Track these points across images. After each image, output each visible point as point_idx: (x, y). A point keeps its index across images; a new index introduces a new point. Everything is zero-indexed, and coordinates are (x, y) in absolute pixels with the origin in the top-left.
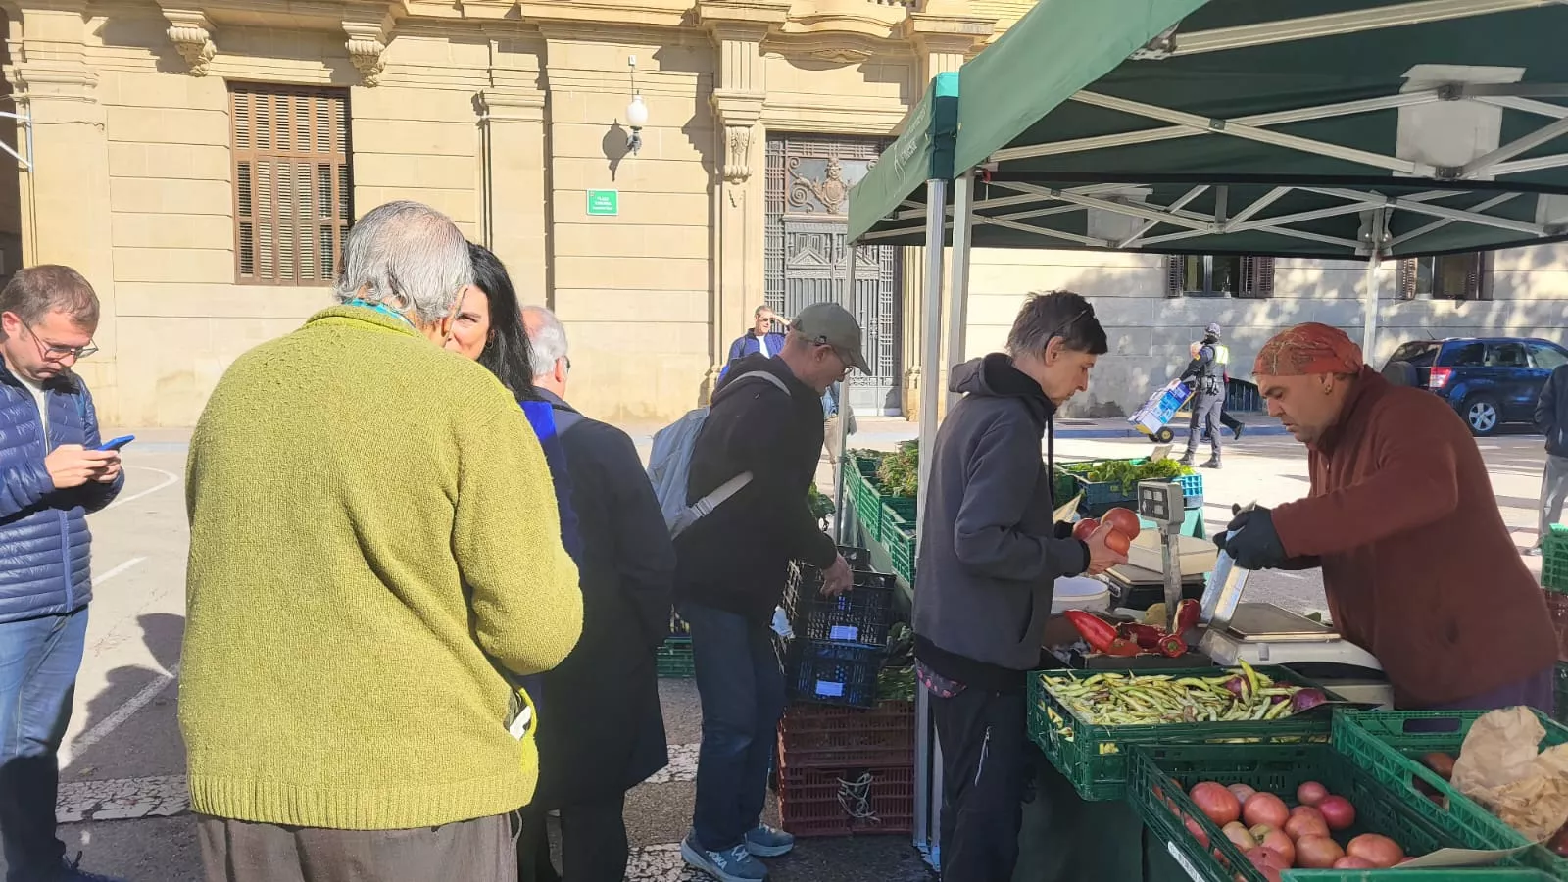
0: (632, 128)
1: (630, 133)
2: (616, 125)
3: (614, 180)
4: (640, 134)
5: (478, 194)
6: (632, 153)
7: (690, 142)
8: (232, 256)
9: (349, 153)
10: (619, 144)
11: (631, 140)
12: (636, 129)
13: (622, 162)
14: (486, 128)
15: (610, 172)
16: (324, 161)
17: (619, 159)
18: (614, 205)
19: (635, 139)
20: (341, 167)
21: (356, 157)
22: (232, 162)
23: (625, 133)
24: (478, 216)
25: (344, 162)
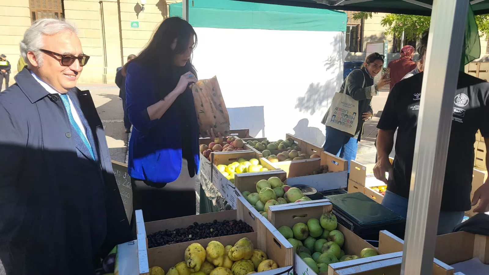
0: (142, 5)
1: (141, 6)
2: (138, 4)
3: (138, 18)
4: (144, 6)
5: (100, 22)
6: (142, 11)
7: (158, 9)
9: (63, 10)
10: (139, 9)
11: (142, 8)
12: (143, 5)
13: (140, 14)
14: (101, 4)
15: (137, 16)
16: (57, 12)
17: (139, 13)
18: (138, 25)
19: (143, 8)
20: (61, 13)
21: (65, 11)
22: (30, 11)
23: (140, 6)
24: (100, 28)
25: (62, 12)
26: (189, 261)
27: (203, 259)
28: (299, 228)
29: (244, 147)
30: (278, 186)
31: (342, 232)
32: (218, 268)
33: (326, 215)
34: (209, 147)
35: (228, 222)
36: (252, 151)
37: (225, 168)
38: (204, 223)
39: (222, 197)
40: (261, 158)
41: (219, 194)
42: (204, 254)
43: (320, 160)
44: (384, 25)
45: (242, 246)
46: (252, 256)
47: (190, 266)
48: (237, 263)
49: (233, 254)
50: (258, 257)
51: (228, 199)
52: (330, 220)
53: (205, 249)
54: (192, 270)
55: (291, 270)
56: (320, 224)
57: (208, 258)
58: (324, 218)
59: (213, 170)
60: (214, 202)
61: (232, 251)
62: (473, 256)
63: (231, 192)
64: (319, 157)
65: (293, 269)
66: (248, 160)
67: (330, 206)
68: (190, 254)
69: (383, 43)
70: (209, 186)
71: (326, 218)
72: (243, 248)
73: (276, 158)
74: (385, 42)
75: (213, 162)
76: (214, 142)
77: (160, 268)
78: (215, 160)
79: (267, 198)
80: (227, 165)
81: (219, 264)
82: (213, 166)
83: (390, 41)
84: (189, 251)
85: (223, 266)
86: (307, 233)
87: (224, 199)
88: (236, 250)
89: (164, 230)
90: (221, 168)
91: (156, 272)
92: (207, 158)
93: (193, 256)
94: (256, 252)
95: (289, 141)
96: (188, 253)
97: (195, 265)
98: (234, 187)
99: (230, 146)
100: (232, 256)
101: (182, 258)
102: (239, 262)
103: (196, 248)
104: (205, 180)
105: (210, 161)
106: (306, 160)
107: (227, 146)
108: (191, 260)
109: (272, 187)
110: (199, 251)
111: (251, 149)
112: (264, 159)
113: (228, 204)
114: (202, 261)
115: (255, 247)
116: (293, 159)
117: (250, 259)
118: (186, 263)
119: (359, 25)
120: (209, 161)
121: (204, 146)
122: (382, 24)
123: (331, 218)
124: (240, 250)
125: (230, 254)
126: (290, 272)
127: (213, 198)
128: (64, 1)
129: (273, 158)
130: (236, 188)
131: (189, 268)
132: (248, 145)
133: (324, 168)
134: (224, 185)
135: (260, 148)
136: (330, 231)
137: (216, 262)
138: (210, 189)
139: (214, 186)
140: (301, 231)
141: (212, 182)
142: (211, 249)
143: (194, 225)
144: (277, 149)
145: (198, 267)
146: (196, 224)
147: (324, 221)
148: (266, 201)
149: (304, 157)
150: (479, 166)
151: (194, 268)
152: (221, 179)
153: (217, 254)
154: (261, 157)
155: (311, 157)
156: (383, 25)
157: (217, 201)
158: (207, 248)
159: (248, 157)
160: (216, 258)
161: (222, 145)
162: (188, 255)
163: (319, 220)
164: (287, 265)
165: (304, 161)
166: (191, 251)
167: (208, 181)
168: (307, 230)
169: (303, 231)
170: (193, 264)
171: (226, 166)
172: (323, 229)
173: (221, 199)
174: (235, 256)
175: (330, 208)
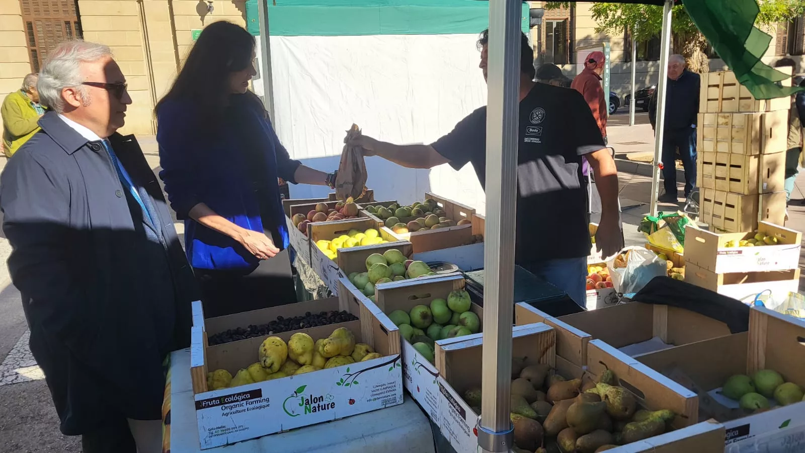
0: (208, 2)
1: (208, 4)
2: (201, 1)
4: (213, 4)
5: (141, 34)
6: (210, 13)
7: (236, 7)
8: (29, 65)
9: (79, 16)
10: (204, 9)
11: (209, 7)
12: (210, 2)
14: (141, 3)
15: (201, 21)
16: (68, 20)
17: (205, 16)
19: (210, 7)
20: (75, 22)
21: (82, 18)
22: (24, 22)
23: (206, 4)
24: (143, 43)
25: (76, 20)
26: (264, 358)
27: (284, 357)
28: (418, 312)
29: (358, 214)
30: (397, 261)
31: (477, 314)
32: (304, 367)
33: (455, 292)
34: (308, 217)
35: (326, 313)
36: (369, 219)
37: (327, 244)
38: (293, 317)
39: (324, 286)
40: (382, 228)
41: (322, 283)
42: (285, 351)
43: (471, 227)
44: (597, 18)
45: (338, 337)
46: (353, 351)
47: (265, 365)
48: (331, 360)
49: (325, 348)
50: (362, 352)
51: (331, 288)
52: (460, 299)
53: (287, 344)
54: (268, 370)
55: (398, 360)
56: (447, 306)
57: (291, 355)
58: (452, 296)
59: (312, 248)
60: (315, 294)
61: (324, 344)
62: (653, 335)
63: (334, 275)
64: (470, 223)
65: (400, 359)
66: (363, 231)
67: (462, 281)
68: (265, 350)
69: (602, 48)
70: (308, 274)
71: (454, 296)
72: (339, 340)
73: (405, 227)
74: (605, 46)
75: (311, 236)
76: (315, 209)
77: (224, 371)
78: (314, 233)
79: (378, 276)
80: (331, 240)
81: (306, 362)
82: (311, 243)
83: (617, 43)
84: (264, 346)
85: (311, 364)
86: (429, 318)
87: (327, 288)
88: (329, 343)
89: (235, 328)
90: (322, 245)
91: (219, 375)
92: (303, 233)
93: (269, 352)
94: (358, 345)
95: (428, 204)
96: (263, 349)
97: (272, 364)
98: (337, 268)
99: (338, 213)
100: (324, 351)
101: (256, 358)
102: (334, 358)
103: (273, 342)
104: (304, 266)
105: (307, 236)
106: (449, 228)
107: (333, 215)
108: (267, 357)
109: (389, 264)
110: (277, 346)
111: (368, 216)
112: (385, 229)
113: (332, 294)
114: (282, 360)
115: (358, 339)
116: (432, 228)
117: (351, 355)
118: (261, 364)
119: (567, 18)
120: (305, 236)
121: (300, 215)
122: (593, 16)
123: (461, 296)
124: (335, 342)
125: (321, 348)
126: (397, 362)
127: (314, 290)
128: (79, 2)
129: (401, 227)
130: (340, 269)
131: (265, 367)
132: (365, 212)
133: (477, 239)
134: (326, 268)
135: (384, 215)
136: (461, 314)
137: (302, 360)
138: (310, 277)
139: (314, 273)
140: (420, 315)
141: (311, 267)
142: (295, 342)
143: (277, 320)
144: (410, 215)
145: (276, 366)
146: (280, 318)
147: (452, 301)
148: (376, 282)
149: (447, 225)
150: (729, 230)
151: (270, 367)
152: (322, 259)
153: (302, 348)
154: (382, 226)
155: (459, 223)
156: (595, 18)
157: (318, 293)
158: (290, 342)
159: (363, 228)
160: (302, 354)
161: (327, 213)
162: (263, 351)
163: (446, 300)
164: (392, 353)
165: (446, 229)
166: (267, 346)
167: (306, 266)
168: (429, 313)
169: (424, 316)
170: (269, 361)
171: (329, 242)
172: (452, 312)
173: (323, 288)
174: (327, 351)
175: (461, 283)
